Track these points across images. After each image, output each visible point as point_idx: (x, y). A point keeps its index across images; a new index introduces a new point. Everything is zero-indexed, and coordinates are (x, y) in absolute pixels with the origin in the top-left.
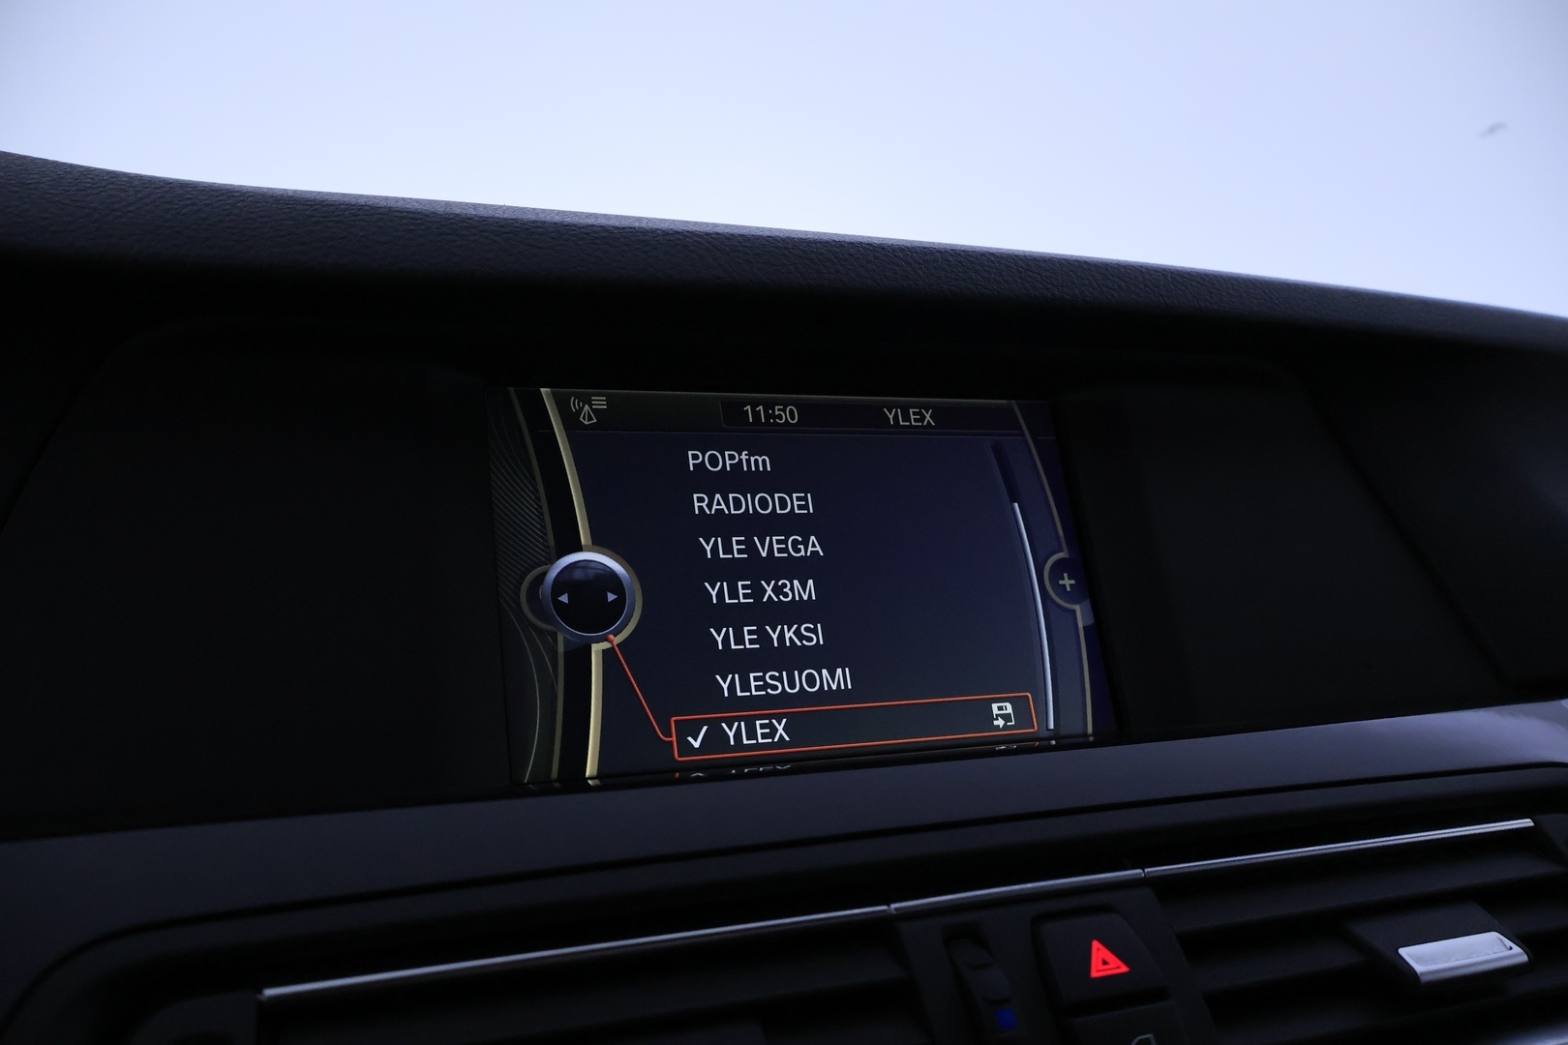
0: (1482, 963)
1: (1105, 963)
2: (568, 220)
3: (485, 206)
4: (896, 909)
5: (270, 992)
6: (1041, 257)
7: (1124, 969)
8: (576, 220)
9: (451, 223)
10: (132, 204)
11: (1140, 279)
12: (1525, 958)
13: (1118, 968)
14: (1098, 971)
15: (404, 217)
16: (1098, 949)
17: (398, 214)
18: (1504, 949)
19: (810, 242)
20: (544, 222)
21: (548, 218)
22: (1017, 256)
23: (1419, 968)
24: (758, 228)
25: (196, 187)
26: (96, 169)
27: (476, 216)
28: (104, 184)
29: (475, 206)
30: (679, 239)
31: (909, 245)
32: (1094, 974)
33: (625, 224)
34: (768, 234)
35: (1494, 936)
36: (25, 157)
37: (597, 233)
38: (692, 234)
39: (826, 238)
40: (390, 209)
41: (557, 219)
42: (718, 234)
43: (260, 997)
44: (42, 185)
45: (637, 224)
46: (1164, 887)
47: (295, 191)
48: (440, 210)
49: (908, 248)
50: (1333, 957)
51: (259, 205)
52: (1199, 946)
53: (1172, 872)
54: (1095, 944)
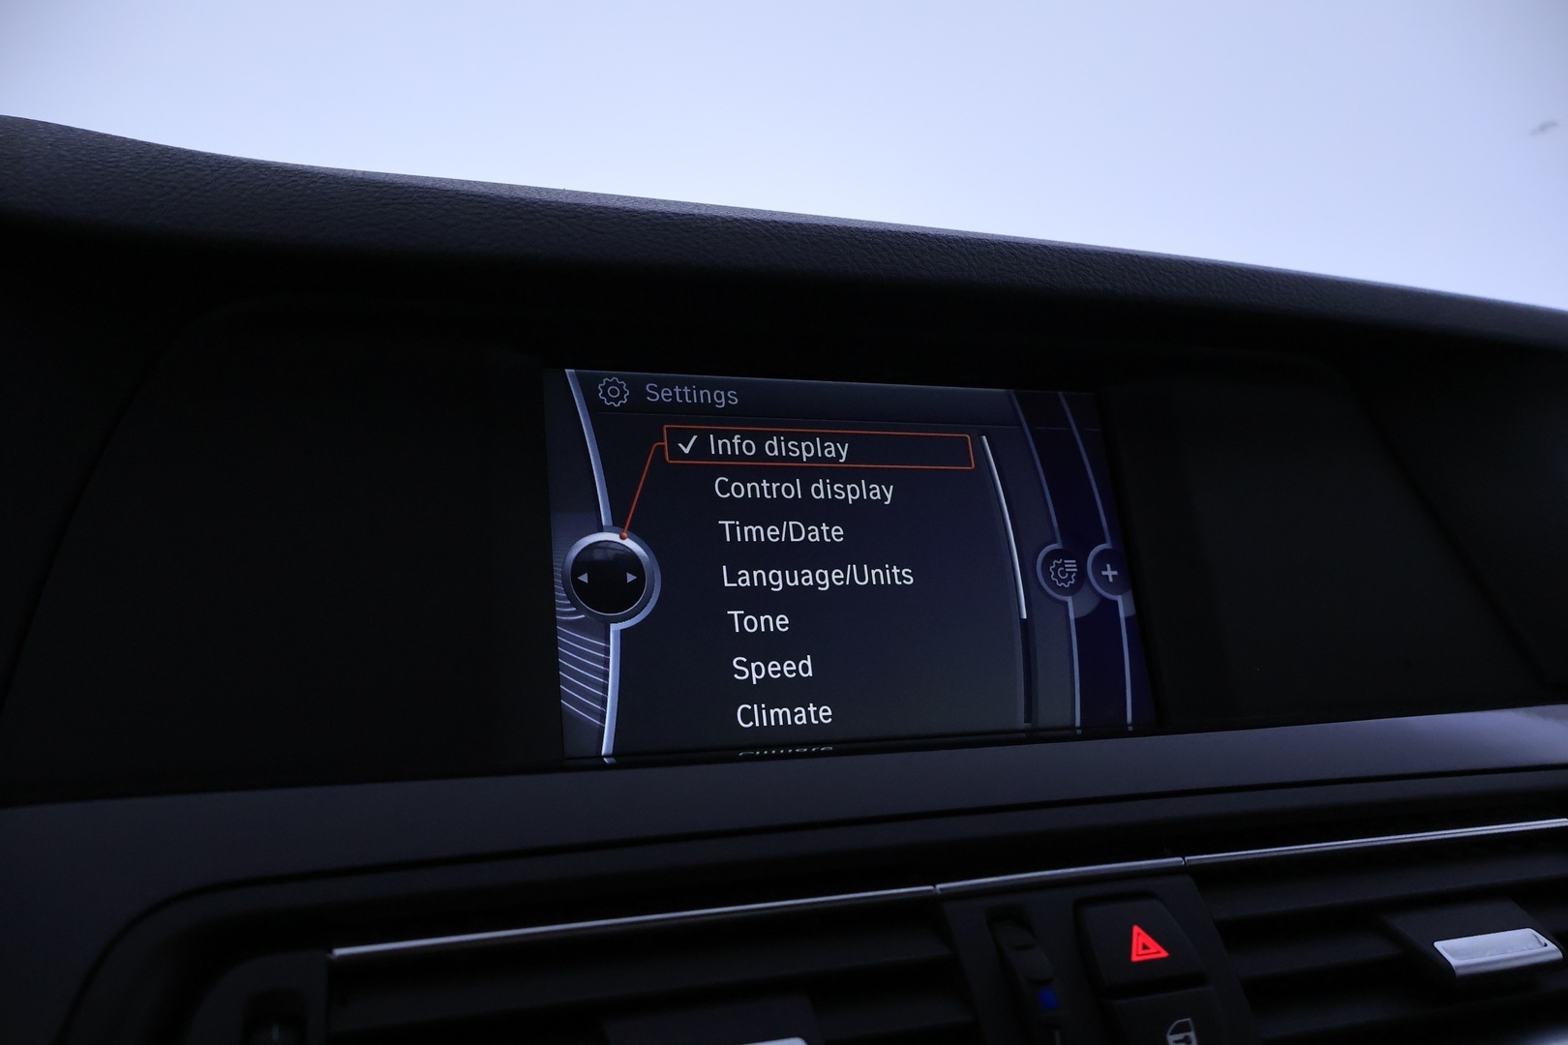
0: (1517, 958)
1: (1145, 947)
2: (629, 206)
3: (547, 190)
4: (941, 889)
5: (339, 952)
6: (1094, 251)
7: (1164, 954)
8: (637, 206)
9: (516, 208)
10: (208, 184)
11: (1191, 274)
12: (1559, 955)
13: (1158, 952)
14: (1138, 955)
15: (470, 201)
16: (1139, 934)
17: (464, 197)
18: (1539, 946)
19: (865, 232)
20: (606, 208)
21: (610, 204)
22: (1069, 249)
23: (1454, 962)
24: (814, 216)
25: (270, 168)
26: (173, 149)
27: (540, 200)
28: (181, 162)
29: (539, 190)
30: (739, 227)
31: (963, 236)
32: (1135, 958)
33: (685, 210)
34: (825, 223)
35: (1528, 932)
36: (105, 136)
37: (657, 219)
38: (751, 221)
39: (882, 228)
40: (457, 193)
41: (619, 204)
42: (775, 222)
43: (332, 957)
44: (123, 164)
45: (696, 211)
46: (1204, 876)
47: (364, 173)
48: (506, 194)
49: (962, 239)
50: (1368, 948)
51: (331, 186)
52: (1239, 934)
53: (1210, 861)
54: (1136, 929)
